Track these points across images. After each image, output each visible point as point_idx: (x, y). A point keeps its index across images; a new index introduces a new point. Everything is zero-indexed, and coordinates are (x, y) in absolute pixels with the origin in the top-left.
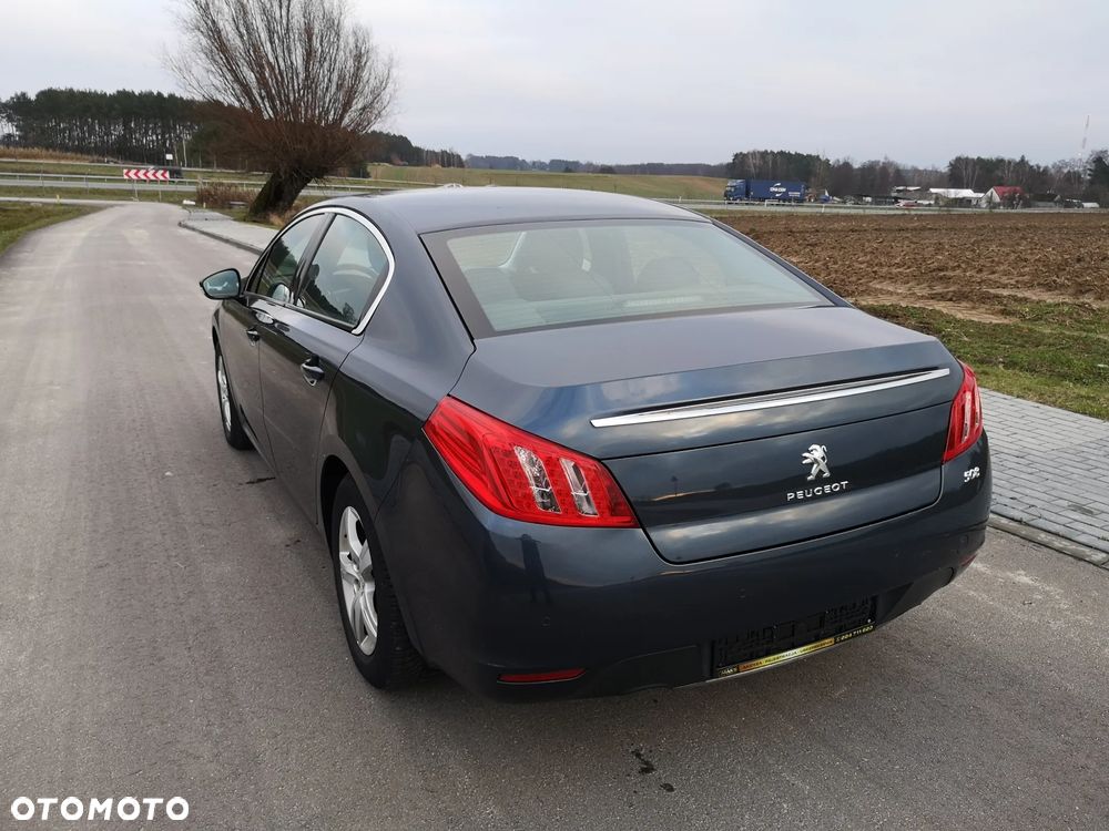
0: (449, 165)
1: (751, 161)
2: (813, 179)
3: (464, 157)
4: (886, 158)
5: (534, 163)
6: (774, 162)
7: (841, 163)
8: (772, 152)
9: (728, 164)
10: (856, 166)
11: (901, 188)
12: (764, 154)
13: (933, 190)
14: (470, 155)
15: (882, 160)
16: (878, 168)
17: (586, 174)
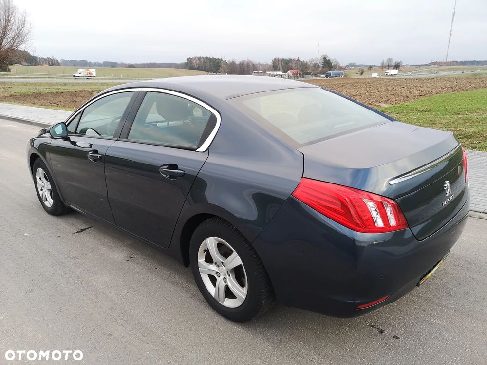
0: (53, 65)
1: (194, 62)
2: (221, 69)
3: (59, 61)
4: (248, 59)
5: (95, 63)
6: (204, 62)
7: (231, 62)
8: (203, 58)
9: (185, 63)
10: (237, 63)
11: (256, 71)
12: (199, 59)
13: (267, 72)
14: (62, 60)
15: (247, 60)
16: (245, 63)
17: (122, 68)
